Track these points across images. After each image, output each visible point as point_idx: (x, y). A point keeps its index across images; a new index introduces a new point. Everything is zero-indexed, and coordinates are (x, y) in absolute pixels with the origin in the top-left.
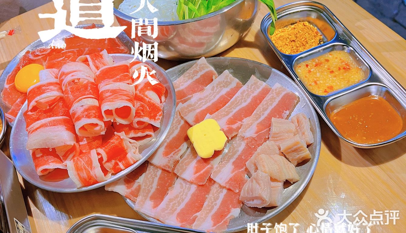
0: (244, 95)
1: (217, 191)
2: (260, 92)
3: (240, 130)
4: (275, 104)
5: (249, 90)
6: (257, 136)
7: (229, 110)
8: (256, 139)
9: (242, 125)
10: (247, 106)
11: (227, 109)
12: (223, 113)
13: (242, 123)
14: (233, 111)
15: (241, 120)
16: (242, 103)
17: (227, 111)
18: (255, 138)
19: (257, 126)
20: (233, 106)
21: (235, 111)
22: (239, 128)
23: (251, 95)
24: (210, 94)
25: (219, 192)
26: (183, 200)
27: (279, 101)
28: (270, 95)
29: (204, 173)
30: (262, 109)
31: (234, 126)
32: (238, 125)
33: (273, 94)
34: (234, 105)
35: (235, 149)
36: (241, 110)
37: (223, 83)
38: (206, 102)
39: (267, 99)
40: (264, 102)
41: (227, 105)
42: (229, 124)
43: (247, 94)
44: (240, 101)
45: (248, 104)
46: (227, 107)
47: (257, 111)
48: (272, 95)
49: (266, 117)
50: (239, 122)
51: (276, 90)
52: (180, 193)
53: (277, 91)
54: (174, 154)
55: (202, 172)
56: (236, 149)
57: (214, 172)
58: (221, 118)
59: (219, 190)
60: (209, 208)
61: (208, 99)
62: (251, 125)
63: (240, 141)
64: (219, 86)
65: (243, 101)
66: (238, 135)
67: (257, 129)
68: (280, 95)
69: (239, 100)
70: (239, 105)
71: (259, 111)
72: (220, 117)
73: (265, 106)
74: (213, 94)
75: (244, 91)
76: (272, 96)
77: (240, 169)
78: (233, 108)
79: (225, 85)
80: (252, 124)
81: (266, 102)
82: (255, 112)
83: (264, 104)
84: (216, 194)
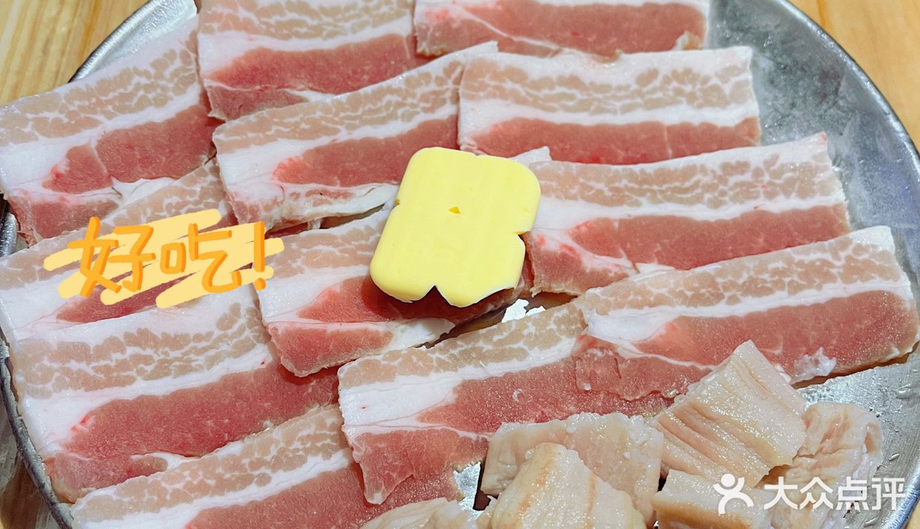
0: (733, 180)
1: (315, 438)
2: (796, 213)
3: (598, 291)
4: (810, 297)
5: (762, 175)
6: (634, 361)
7: (632, 190)
8: (622, 367)
9: (622, 277)
10: (707, 225)
11: (625, 182)
12: (600, 186)
13: (631, 272)
14: (638, 204)
15: (638, 256)
16: (698, 199)
17: (617, 190)
18: (624, 360)
19: (671, 327)
20: (655, 187)
21: (647, 208)
22: (600, 280)
23: (756, 198)
24: (619, 88)
25: (319, 445)
26: (185, 369)
27: (834, 302)
28: (824, 250)
29: (336, 335)
30: (745, 277)
31: (592, 262)
32: (610, 267)
33: (838, 258)
34: (664, 187)
35: (517, 341)
36: (671, 223)
37: (698, 86)
38: (583, 107)
39: (797, 258)
40: (776, 260)
41: (637, 168)
42: (578, 238)
43: (742, 184)
44: (699, 191)
45: (716, 222)
46: (632, 177)
47: (720, 273)
48: (828, 257)
49: (733, 320)
50: (624, 262)
51: (860, 249)
52: (198, 338)
53: (861, 258)
54: (309, 194)
55: (333, 327)
56: (521, 344)
57: (368, 363)
58: (574, 198)
59: (323, 437)
60: (227, 476)
61: (599, 101)
62: (652, 305)
63: (563, 327)
64: (675, 84)
65: (707, 196)
66: (574, 302)
67: (661, 336)
68: (855, 281)
69: (696, 185)
70: (681, 201)
71: (730, 278)
72: (574, 191)
73: (766, 276)
74: (631, 96)
75: (742, 167)
76: (825, 263)
77: (464, 425)
78: (649, 194)
79: (699, 94)
80: (659, 301)
81: (780, 265)
82: (710, 268)
83: (771, 266)
84: (303, 444)
